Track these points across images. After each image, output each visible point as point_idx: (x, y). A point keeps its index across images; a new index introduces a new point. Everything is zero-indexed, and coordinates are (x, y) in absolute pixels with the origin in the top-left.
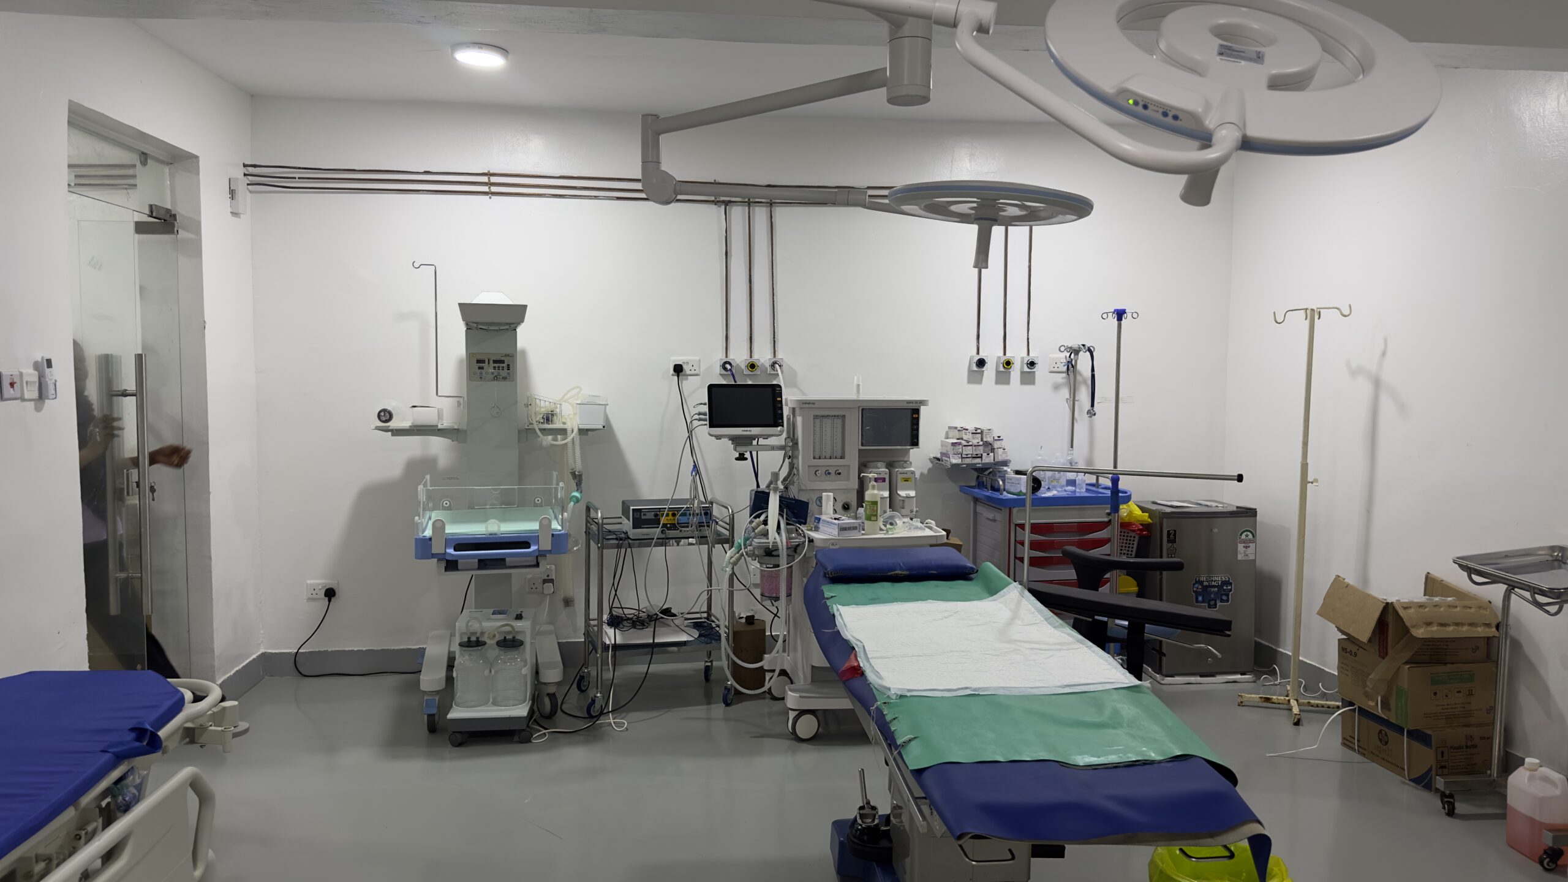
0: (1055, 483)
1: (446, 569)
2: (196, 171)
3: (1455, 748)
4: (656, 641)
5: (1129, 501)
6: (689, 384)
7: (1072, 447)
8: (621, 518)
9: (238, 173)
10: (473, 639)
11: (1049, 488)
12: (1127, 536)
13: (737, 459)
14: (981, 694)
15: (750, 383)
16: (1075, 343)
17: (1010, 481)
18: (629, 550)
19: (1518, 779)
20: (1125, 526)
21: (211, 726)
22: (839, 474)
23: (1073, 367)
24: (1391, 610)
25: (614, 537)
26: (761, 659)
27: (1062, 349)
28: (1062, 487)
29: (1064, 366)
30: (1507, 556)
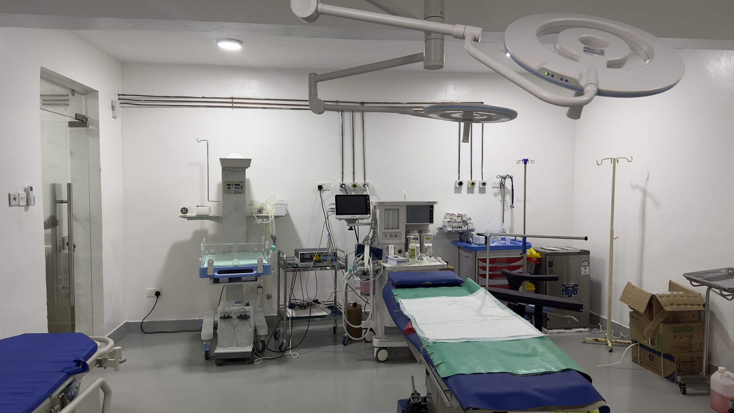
0: (496, 239)
1: (214, 282)
2: (97, 98)
3: (685, 362)
4: (311, 315)
5: (531, 248)
6: (325, 194)
7: (503, 222)
8: (294, 257)
9: (116, 98)
10: (226, 315)
11: (493, 242)
12: (530, 264)
13: (349, 229)
14: (471, 341)
15: (353, 194)
16: (504, 174)
17: (474, 238)
18: (298, 273)
19: (716, 378)
20: (529, 259)
21: (109, 358)
22: (397, 236)
23: (503, 185)
24: (654, 298)
25: (292, 266)
26: (360, 324)
27: (498, 177)
28: (499, 241)
29: (499, 185)
30: (708, 273)
